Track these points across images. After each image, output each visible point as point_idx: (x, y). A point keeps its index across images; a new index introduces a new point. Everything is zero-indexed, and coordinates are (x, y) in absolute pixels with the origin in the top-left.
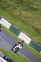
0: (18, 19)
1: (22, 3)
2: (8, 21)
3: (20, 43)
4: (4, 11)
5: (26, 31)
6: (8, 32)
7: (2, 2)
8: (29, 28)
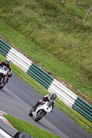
0: (49, 51)
1: (56, 16)
4: (16, 32)
5: (66, 77)
7: (12, 12)
8: (71, 70)
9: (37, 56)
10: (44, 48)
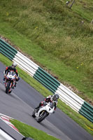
0: (55, 55)
1: (62, 20)
2: (31, 59)
3: (51, 102)
4: (22, 36)
5: (72, 81)
6: (31, 84)
7: (18, 16)
8: (78, 74)
9: (44, 60)
10: (51, 52)
